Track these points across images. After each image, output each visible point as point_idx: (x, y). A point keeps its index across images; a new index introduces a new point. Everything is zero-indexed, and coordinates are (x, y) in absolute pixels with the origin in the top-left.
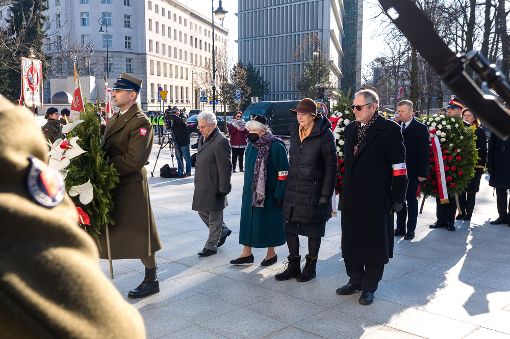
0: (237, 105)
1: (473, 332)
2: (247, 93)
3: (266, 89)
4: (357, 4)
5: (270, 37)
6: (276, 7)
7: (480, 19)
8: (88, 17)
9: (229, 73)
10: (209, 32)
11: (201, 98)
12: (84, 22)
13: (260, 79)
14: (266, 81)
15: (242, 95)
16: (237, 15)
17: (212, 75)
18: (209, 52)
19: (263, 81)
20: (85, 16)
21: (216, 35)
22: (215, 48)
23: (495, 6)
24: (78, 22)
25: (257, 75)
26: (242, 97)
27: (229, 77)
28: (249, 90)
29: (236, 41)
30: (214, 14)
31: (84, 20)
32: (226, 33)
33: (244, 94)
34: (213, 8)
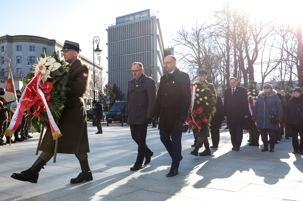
0: (107, 104)
1: (247, 186)
2: (113, 97)
3: (124, 97)
4: (171, 53)
5: (126, 70)
6: (129, 54)
7: (232, 63)
8: (21, 59)
9: (103, 88)
10: (92, 68)
11: (87, 103)
12: (18, 61)
13: (121, 92)
14: (124, 93)
15: (110, 98)
16: (107, 59)
17: (93, 83)
18: (92, 71)
19: (122, 93)
20: (19, 58)
21: (96, 70)
22: (95, 70)
23: (238, 56)
24: (15, 61)
25: (119, 90)
26: (110, 99)
27: (103, 90)
28: (114, 95)
29: (107, 72)
30: (94, 52)
31: (18, 60)
32: (101, 69)
33: (112, 98)
34: (94, 48)
